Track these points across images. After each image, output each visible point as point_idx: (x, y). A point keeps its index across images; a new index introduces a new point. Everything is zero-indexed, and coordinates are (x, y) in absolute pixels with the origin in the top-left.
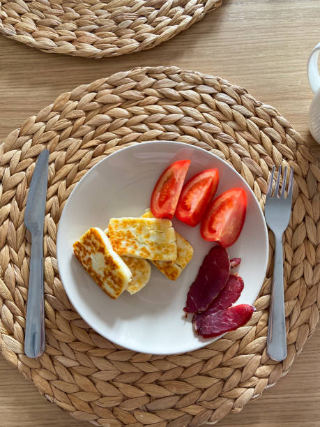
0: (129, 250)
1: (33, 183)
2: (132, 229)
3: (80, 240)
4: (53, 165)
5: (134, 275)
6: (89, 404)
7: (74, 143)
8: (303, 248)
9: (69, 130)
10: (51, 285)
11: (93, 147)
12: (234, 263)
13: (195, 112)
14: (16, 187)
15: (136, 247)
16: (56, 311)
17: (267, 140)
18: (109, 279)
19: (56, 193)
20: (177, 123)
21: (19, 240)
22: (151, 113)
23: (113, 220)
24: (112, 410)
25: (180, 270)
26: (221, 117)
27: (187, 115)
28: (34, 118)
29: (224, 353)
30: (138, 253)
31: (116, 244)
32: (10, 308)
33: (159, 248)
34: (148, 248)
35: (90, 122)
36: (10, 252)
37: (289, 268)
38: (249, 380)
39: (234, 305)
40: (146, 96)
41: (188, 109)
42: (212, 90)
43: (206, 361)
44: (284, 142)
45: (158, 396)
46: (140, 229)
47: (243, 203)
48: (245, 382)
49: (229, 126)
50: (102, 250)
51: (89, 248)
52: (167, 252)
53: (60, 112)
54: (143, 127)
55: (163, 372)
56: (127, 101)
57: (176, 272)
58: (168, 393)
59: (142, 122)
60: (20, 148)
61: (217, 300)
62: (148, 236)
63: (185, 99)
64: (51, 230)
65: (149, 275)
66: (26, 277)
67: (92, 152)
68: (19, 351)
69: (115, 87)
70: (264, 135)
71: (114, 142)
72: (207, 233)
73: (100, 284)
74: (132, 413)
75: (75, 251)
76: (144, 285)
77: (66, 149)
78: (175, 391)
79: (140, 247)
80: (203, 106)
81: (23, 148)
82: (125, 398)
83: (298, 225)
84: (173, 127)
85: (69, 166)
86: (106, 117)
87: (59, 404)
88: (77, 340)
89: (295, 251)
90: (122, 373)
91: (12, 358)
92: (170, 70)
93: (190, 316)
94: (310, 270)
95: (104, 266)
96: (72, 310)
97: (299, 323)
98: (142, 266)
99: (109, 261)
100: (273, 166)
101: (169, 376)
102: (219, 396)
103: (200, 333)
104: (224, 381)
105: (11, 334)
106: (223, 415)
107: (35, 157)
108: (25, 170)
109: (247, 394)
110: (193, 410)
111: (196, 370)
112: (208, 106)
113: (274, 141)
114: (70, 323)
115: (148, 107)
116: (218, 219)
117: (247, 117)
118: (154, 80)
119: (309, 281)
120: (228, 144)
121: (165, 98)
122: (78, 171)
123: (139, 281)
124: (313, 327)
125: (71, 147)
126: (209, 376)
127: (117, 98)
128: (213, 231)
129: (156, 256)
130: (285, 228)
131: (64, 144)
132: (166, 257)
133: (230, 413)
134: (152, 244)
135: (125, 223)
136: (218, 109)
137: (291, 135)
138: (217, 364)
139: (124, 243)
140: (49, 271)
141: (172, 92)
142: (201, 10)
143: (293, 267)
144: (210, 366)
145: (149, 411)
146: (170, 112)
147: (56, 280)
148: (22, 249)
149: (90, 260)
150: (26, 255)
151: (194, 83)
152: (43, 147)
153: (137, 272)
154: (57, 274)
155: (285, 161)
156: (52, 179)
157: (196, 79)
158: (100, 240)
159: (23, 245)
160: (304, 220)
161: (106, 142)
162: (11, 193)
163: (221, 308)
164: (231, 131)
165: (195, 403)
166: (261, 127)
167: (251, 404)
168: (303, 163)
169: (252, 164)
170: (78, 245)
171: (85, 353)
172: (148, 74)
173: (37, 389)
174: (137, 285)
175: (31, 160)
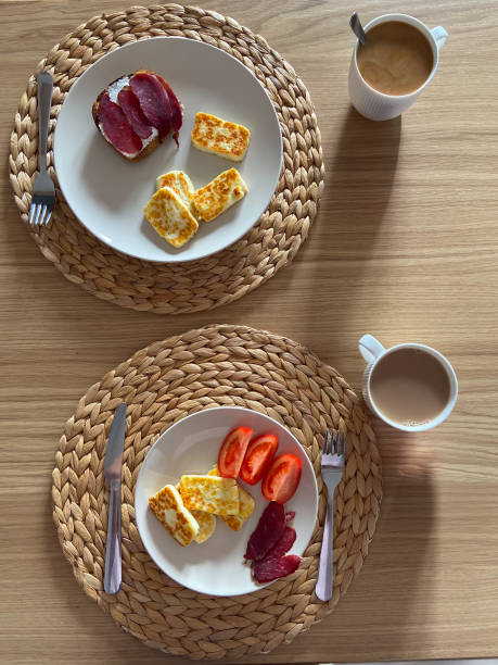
0: (198, 505)
1: (112, 435)
2: (201, 487)
3: (155, 496)
4: (130, 417)
5: (201, 526)
6: (160, 634)
7: (149, 396)
8: (353, 500)
9: (145, 384)
10: (127, 530)
11: (168, 401)
12: (289, 516)
13: (262, 370)
14: (95, 438)
15: (203, 503)
16: (131, 553)
17: (326, 399)
18: (180, 531)
19: (132, 444)
20: (245, 380)
21: (98, 487)
22: (222, 369)
23: (184, 477)
24: (179, 640)
25: (242, 522)
26: (287, 376)
27: (255, 373)
28: (114, 372)
29: (279, 592)
30: (205, 509)
31: (186, 500)
32: (90, 549)
33: (224, 504)
34: (214, 504)
35: (165, 377)
36: (90, 498)
37: (339, 518)
38: (299, 617)
39: (287, 554)
40: (218, 353)
41: (256, 367)
42: (279, 350)
43: (263, 599)
44: (342, 401)
45: (220, 628)
46: (208, 487)
47: (297, 467)
48: (295, 618)
49: (293, 383)
50: (175, 507)
51: (163, 505)
52: (231, 508)
53: (138, 367)
54: (215, 382)
55: (225, 609)
56: (198, 358)
57: (238, 524)
58: (228, 627)
59: (213, 378)
60: (100, 401)
61: (273, 549)
62: (214, 493)
63: (253, 358)
64: (128, 479)
65: (214, 527)
66: (105, 521)
67: (166, 405)
68: (98, 588)
69: (190, 343)
70: (324, 394)
71: (186, 396)
72: (266, 491)
73: (172, 534)
74: (196, 643)
75: (150, 505)
76: (209, 536)
77: (142, 402)
78: (234, 624)
79: (207, 503)
80: (270, 365)
81: (103, 401)
82: (191, 630)
83: (350, 479)
84: (241, 383)
85: (145, 419)
86: (180, 372)
87: (134, 634)
88: (149, 579)
89: (346, 503)
90: (189, 609)
91: (93, 594)
92: (240, 329)
93: (250, 562)
94: (358, 519)
95: (175, 520)
96: (145, 552)
97: (346, 567)
98: (209, 519)
99: (180, 517)
100: (331, 424)
101: (229, 612)
102: (273, 630)
103: (257, 578)
104: (278, 617)
105: (92, 572)
106: (275, 646)
107: (113, 410)
108: (104, 422)
109: (297, 628)
110: (250, 641)
111: (253, 607)
112: (274, 364)
113: (332, 400)
114: (143, 563)
115: (218, 364)
116: (276, 480)
117: (309, 376)
118: (224, 338)
119: (356, 531)
120: (291, 401)
121: (235, 356)
122: (153, 423)
123: (206, 532)
124: (357, 571)
125: (147, 401)
126: (264, 612)
127: (190, 354)
128: (271, 491)
129: (221, 510)
130: (338, 482)
131: (140, 398)
132: (229, 512)
133: (281, 644)
134: (217, 500)
135: (195, 481)
136: (283, 367)
137: (348, 395)
138: (272, 601)
139: (193, 499)
140: (125, 517)
141: (242, 350)
142: (272, 270)
143: (344, 518)
144: (266, 604)
145: (211, 642)
146: (239, 369)
147: (132, 526)
148: (101, 496)
149: (163, 514)
150: (104, 502)
151: (263, 343)
152: (121, 400)
153: (204, 524)
154: (133, 520)
155: (341, 420)
156: (128, 431)
157: (263, 339)
158: (173, 499)
159: (102, 493)
160: (356, 474)
161: (179, 396)
162: (91, 444)
163: (275, 556)
164: (294, 389)
165: (252, 635)
166: (322, 387)
167: (300, 636)
168: (357, 422)
169: (313, 421)
170: (153, 500)
171: (157, 591)
172: (221, 332)
173: (113, 621)
174: (204, 536)
175: (109, 412)
